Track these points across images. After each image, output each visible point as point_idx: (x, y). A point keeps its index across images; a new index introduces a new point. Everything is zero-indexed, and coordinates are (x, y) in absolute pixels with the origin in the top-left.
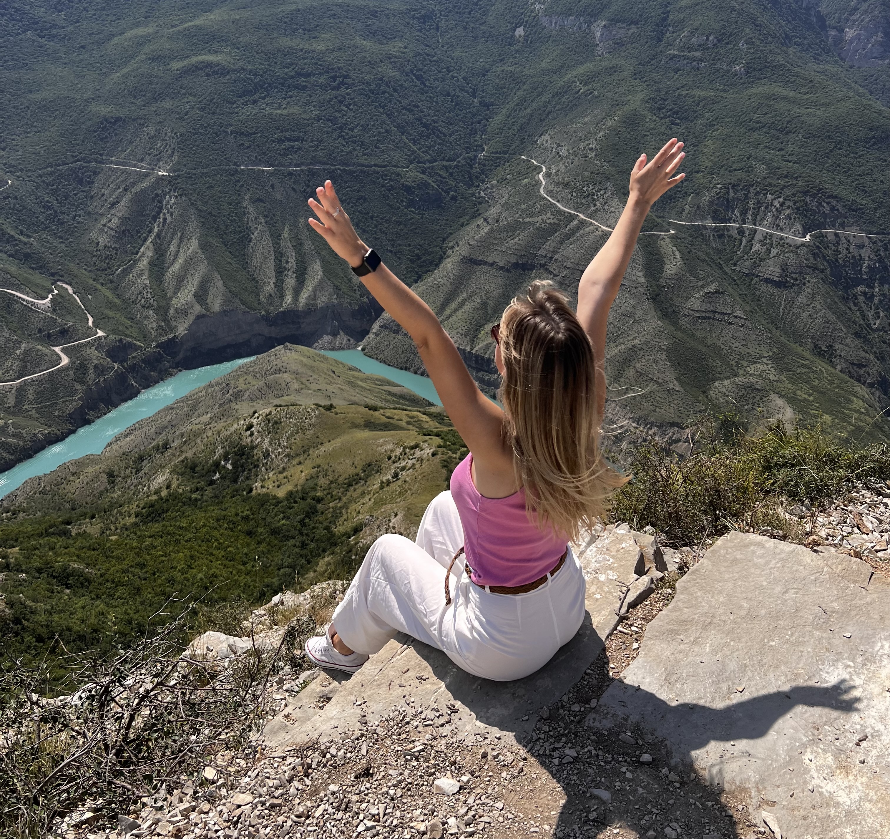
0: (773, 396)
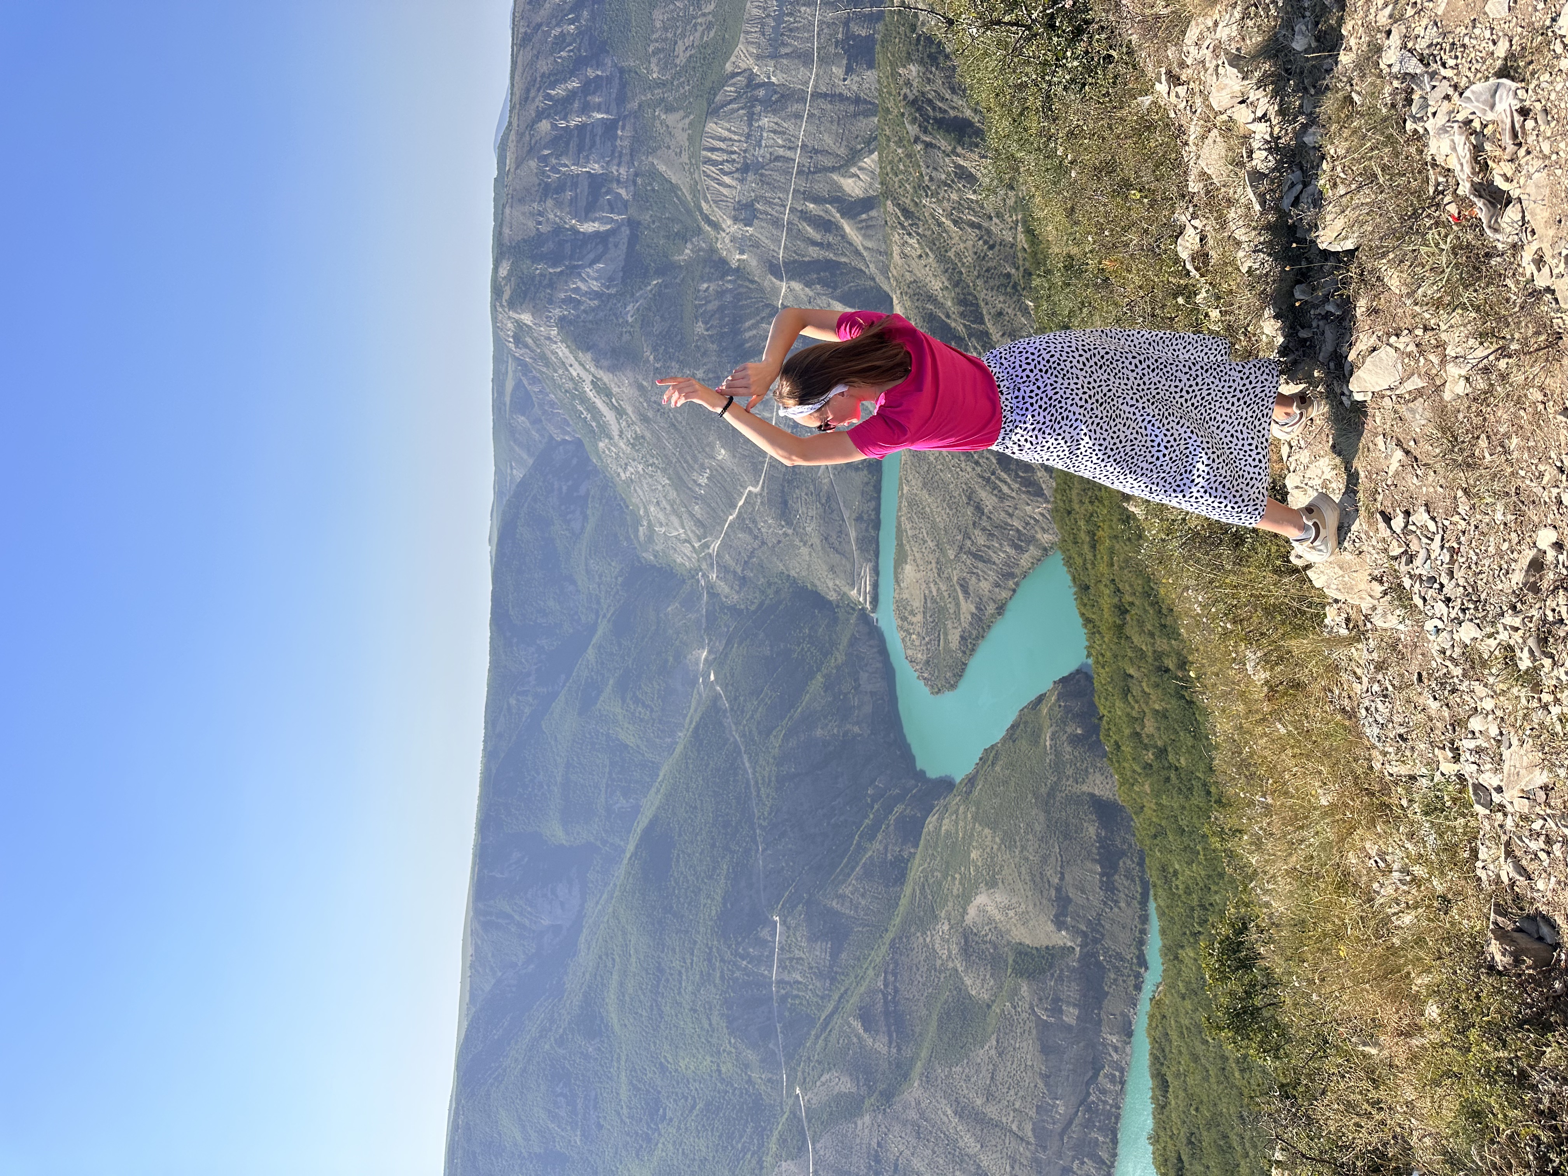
0: (969, 920)
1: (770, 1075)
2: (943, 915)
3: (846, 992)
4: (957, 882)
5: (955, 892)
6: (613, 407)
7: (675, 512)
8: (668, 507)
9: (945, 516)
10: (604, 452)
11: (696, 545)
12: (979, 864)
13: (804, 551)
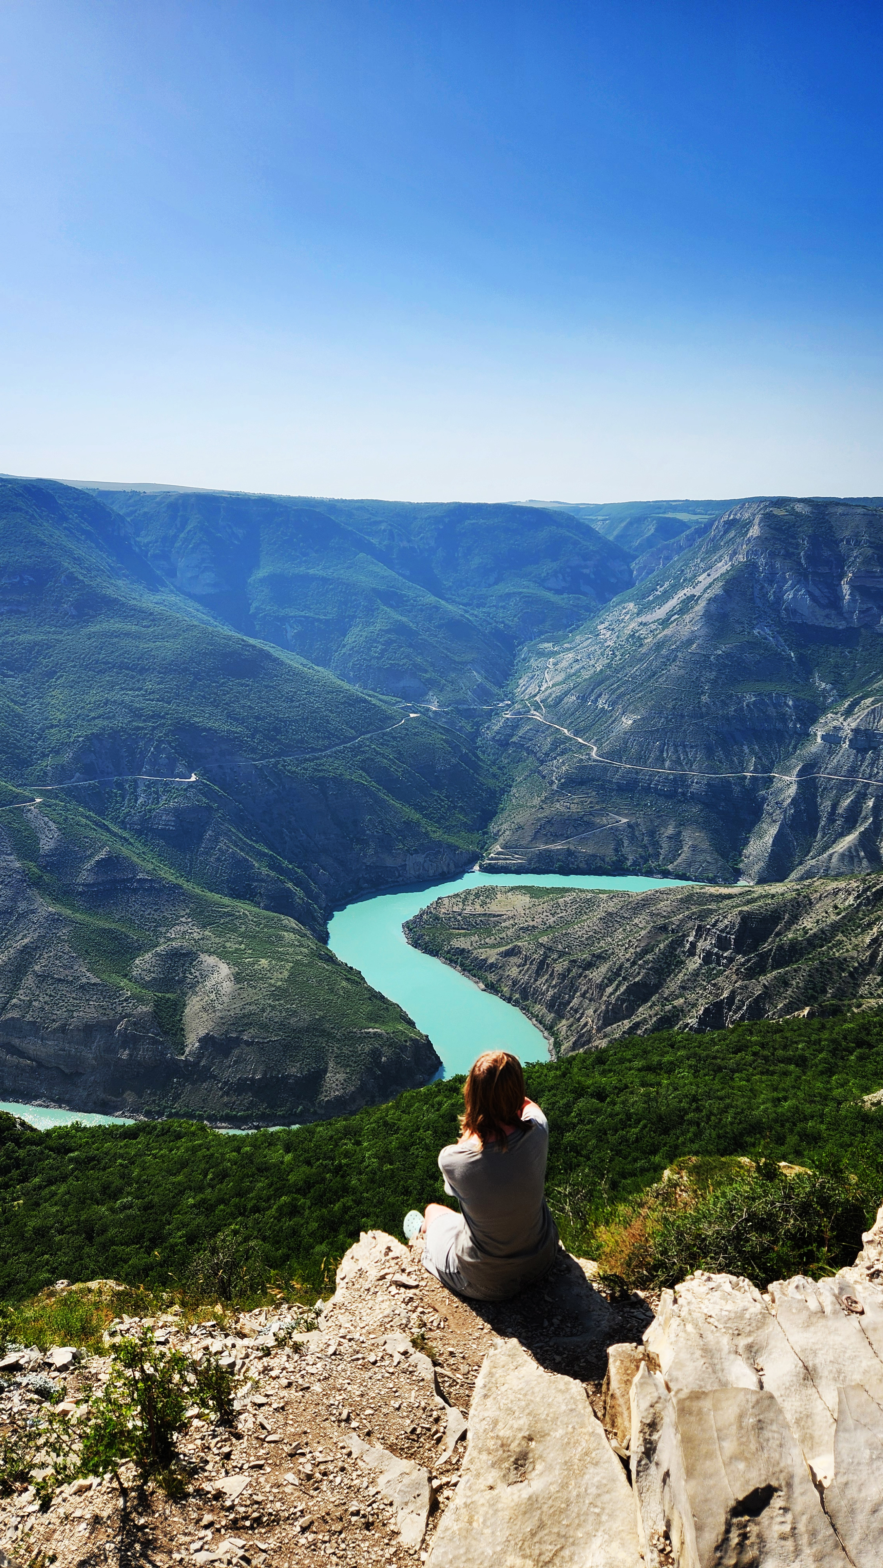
0: (204, 957)
1: (50, 774)
2: (207, 933)
3: (130, 843)
4: (237, 946)
5: (228, 944)
6: (669, 615)
7: (569, 676)
8: (573, 671)
9: (580, 934)
10: (624, 608)
11: (537, 698)
12: (256, 966)
13: (536, 801)
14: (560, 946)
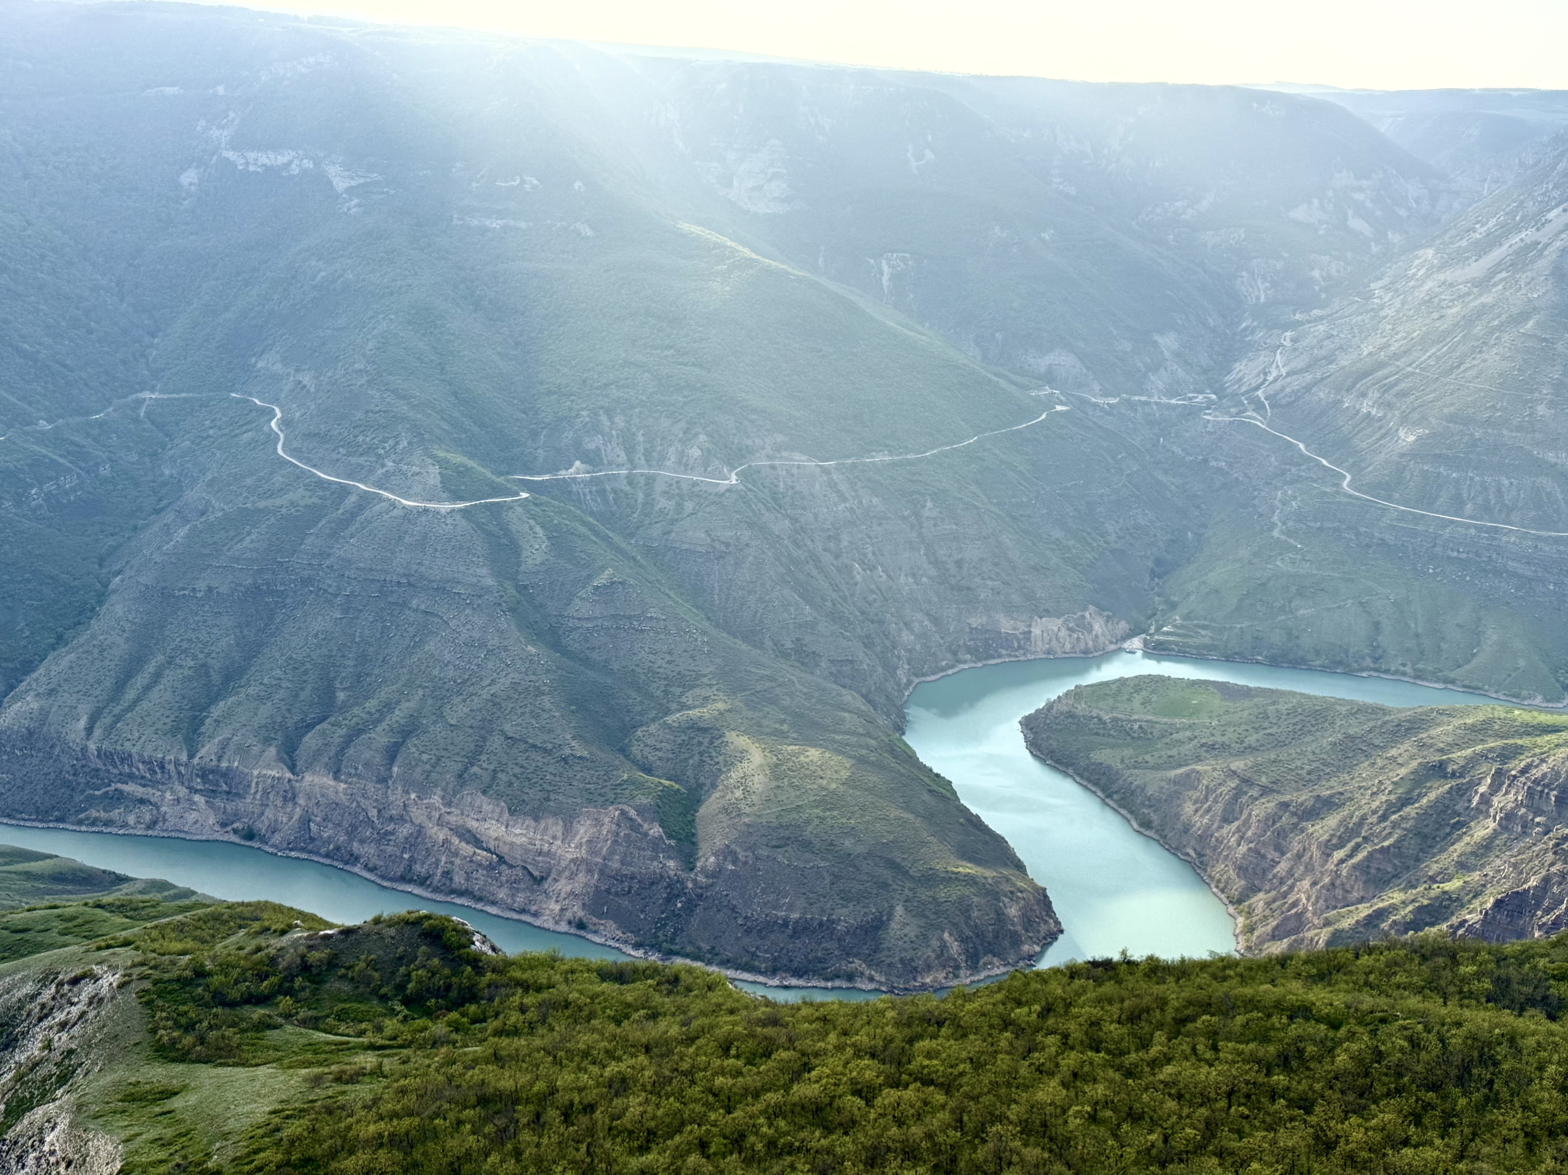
0: (731, 736)
1: (541, 460)
2: (737, 703)
3: (641, 566)
5: (765, 722)
6: (1492, 273)
7: (1315, 362)
10: (1416, 258)
11: (1260, 393)
14: (1264, 779)
